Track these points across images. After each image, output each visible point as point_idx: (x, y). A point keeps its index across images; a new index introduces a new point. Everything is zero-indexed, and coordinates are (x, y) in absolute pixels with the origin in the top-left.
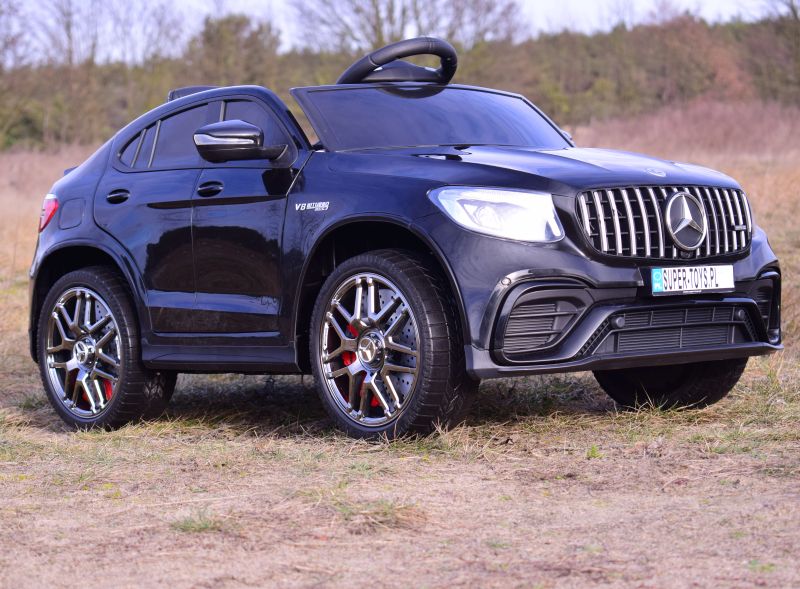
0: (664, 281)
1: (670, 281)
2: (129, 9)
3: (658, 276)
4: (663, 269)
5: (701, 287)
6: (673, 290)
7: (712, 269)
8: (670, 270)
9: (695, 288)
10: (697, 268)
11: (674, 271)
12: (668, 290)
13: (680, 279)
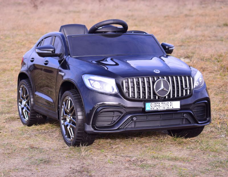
1: (153, 107)
4: (151, 103)
5: (166, 108)
6: (154, 109)
7: (171, 103)
8: (153, 103)
9: (163, 108)
10: (165, 102)
11: (155, 104)
12: (152, 109)
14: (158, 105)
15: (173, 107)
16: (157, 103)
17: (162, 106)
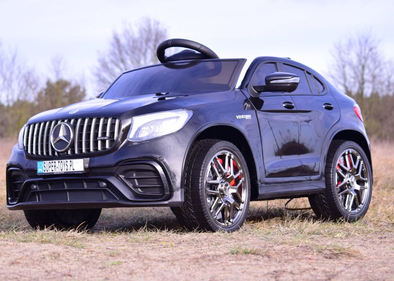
0: (44, 167)
2: (12, 73)
3: (41, 165)
4: (44, 162)
5: (64, 170)
6: (48, 172)
7: (71, 161)
8: (47, 162)
10: (63, 161)
11: (50, 163)
12: (46, 172)
13: (52, 166)
14: (53, 164)
15: (74, 169)
16: (52, 162)
17: (59, 167)
